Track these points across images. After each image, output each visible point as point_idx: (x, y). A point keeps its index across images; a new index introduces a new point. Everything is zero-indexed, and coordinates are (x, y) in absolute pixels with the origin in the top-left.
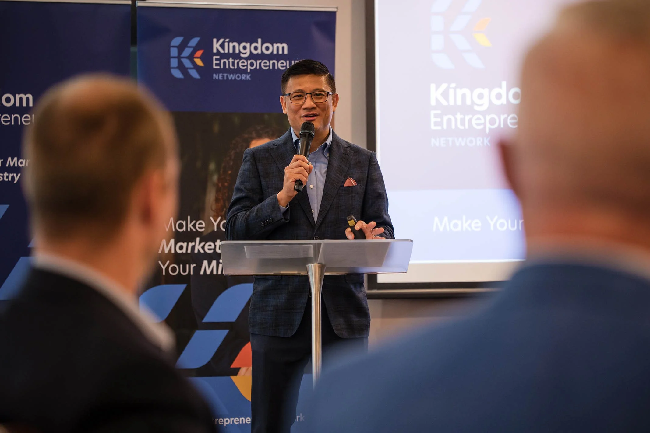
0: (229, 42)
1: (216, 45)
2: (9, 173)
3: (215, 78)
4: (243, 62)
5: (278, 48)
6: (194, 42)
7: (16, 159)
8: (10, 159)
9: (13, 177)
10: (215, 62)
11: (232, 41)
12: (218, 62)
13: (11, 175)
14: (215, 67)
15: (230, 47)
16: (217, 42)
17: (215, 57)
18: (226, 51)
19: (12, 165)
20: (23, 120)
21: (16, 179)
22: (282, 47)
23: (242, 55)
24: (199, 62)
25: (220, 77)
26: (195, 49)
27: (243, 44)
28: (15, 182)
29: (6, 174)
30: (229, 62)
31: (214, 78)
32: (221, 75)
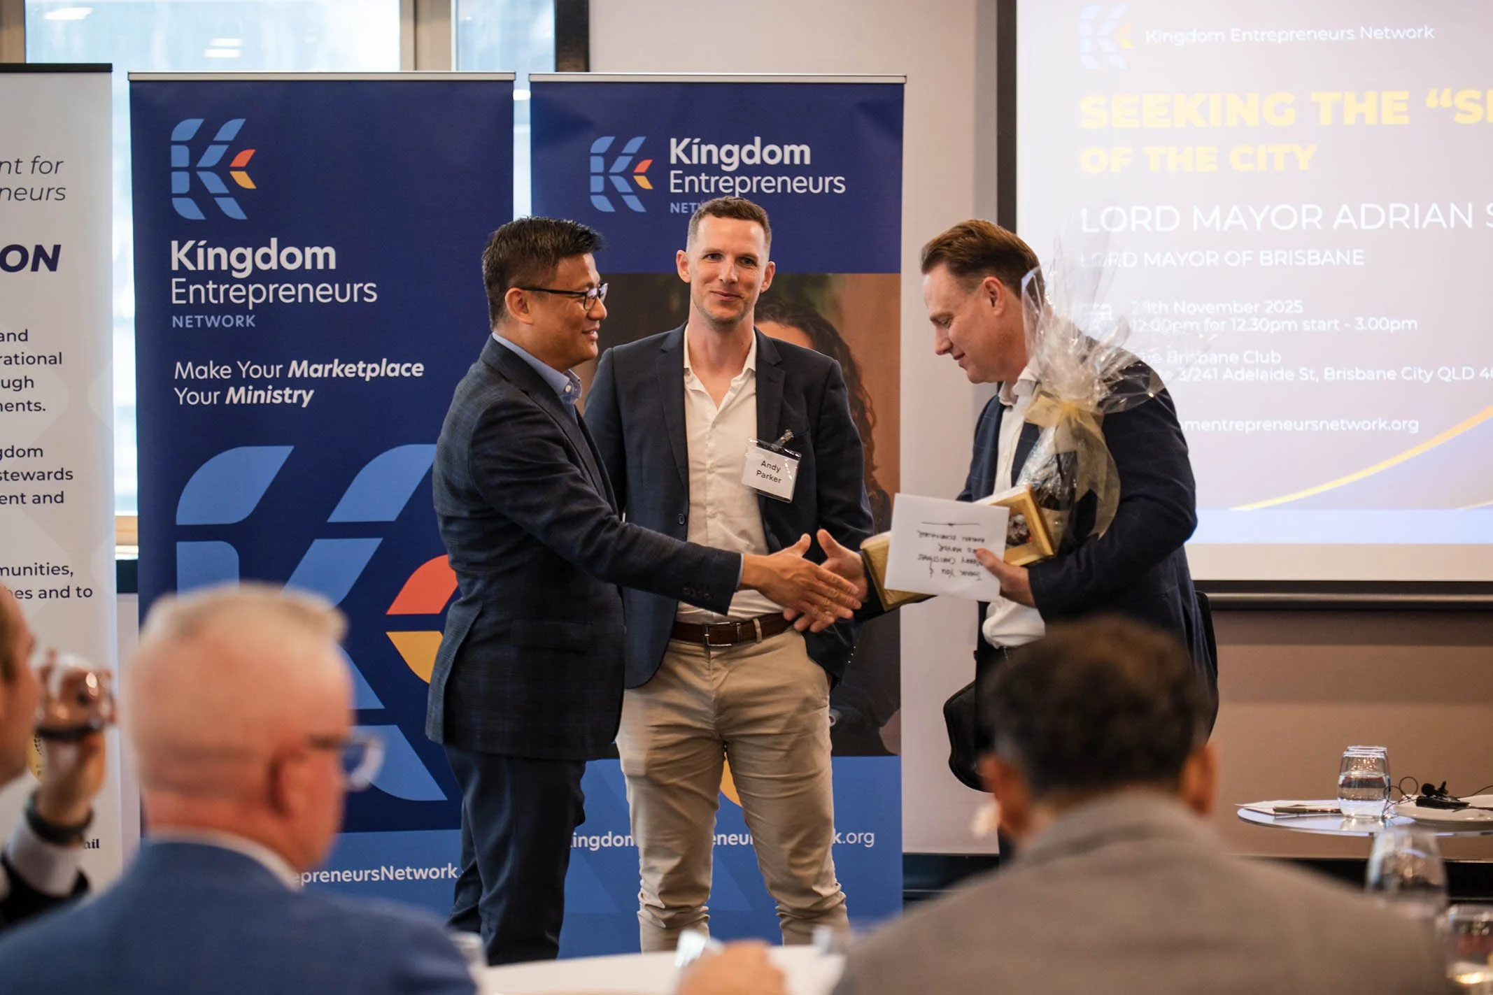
0: (699, 144)
1: (676, 151)
2: (293, 388)
3: (674, 210)
4: (727, 181)
5: (792, 153)
6: (634, 145)
7: (305, 363)
8: (294, 363)
9: (300, 396)
10: (673, 181)
11: (705, 141)
12: (680, 181)
13: (297, 393)
14: (673, 190)
15: (702, 152)
16: (678, 144)
17: (673, 173)
18: (695, 161)
19: (298, 375)
20: (318, 293)
21: (307, 399)
22: (801, 152)
23: (724, 168)
24: (643, 182)
25: (683, 208)
26: (637, 159)
27: (727, 147)
28: (304, 405)
29: (288, 391)
30: (700, 181)
31: (672, 211)
32: (685, 206)
